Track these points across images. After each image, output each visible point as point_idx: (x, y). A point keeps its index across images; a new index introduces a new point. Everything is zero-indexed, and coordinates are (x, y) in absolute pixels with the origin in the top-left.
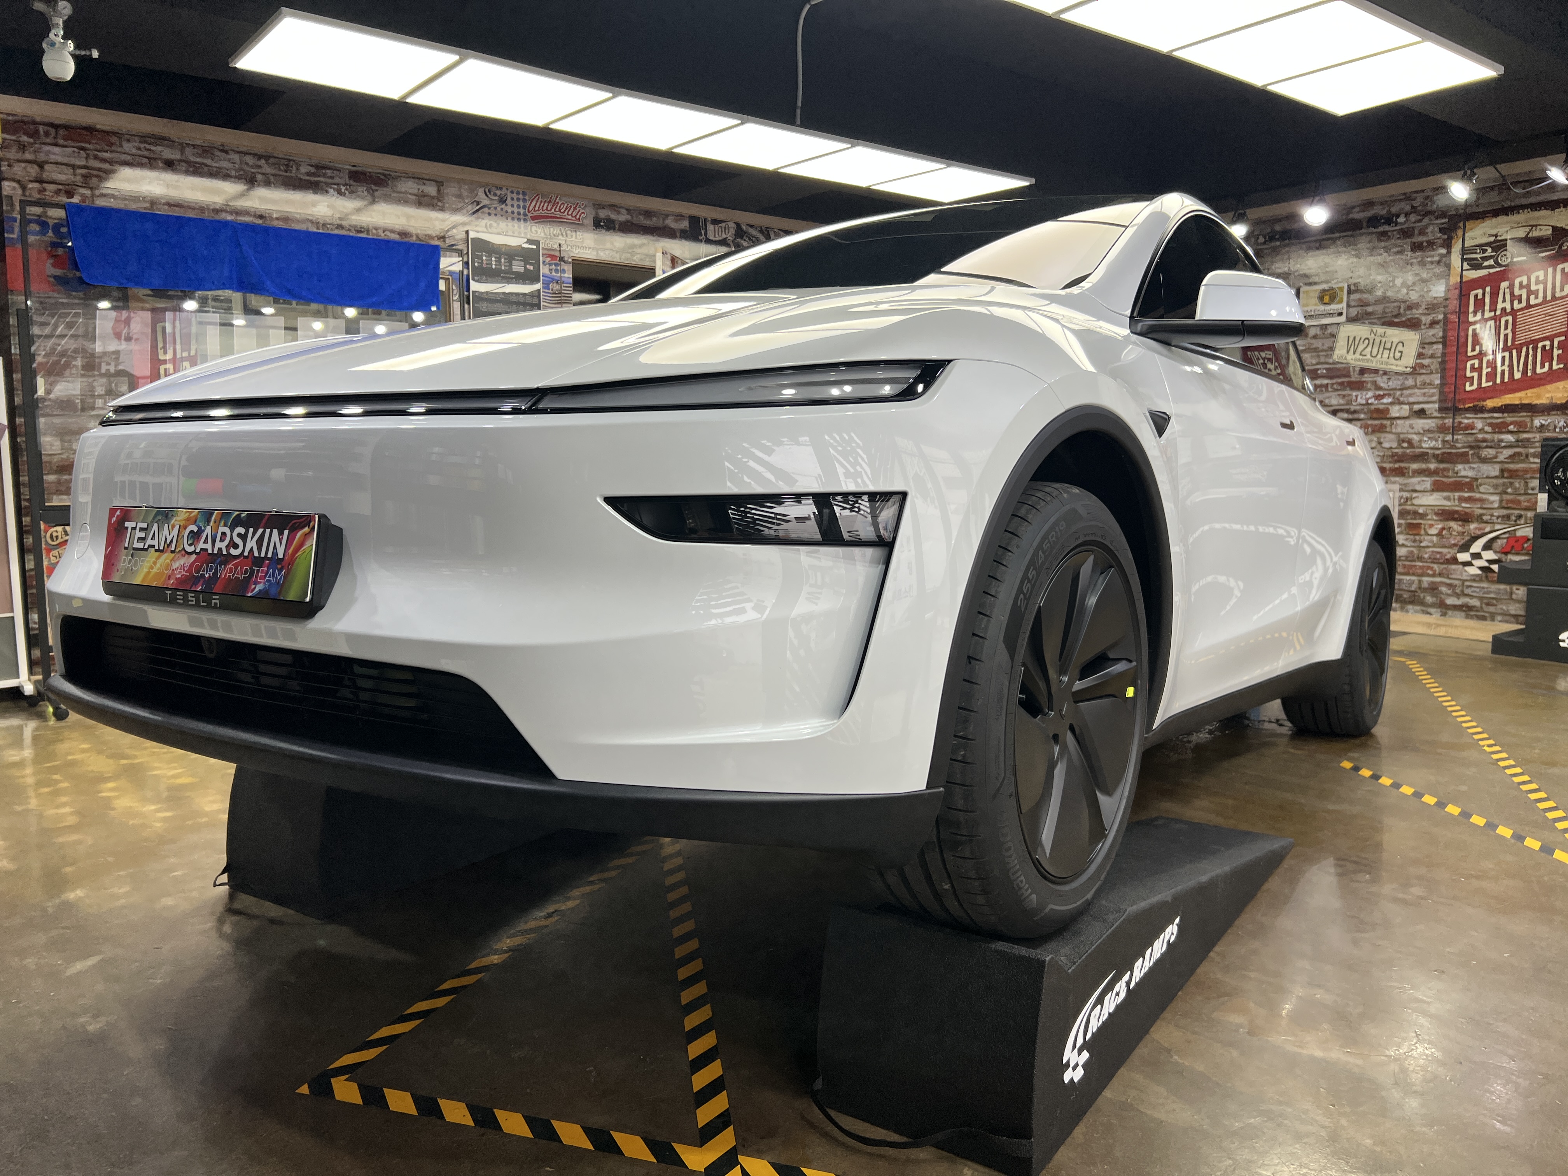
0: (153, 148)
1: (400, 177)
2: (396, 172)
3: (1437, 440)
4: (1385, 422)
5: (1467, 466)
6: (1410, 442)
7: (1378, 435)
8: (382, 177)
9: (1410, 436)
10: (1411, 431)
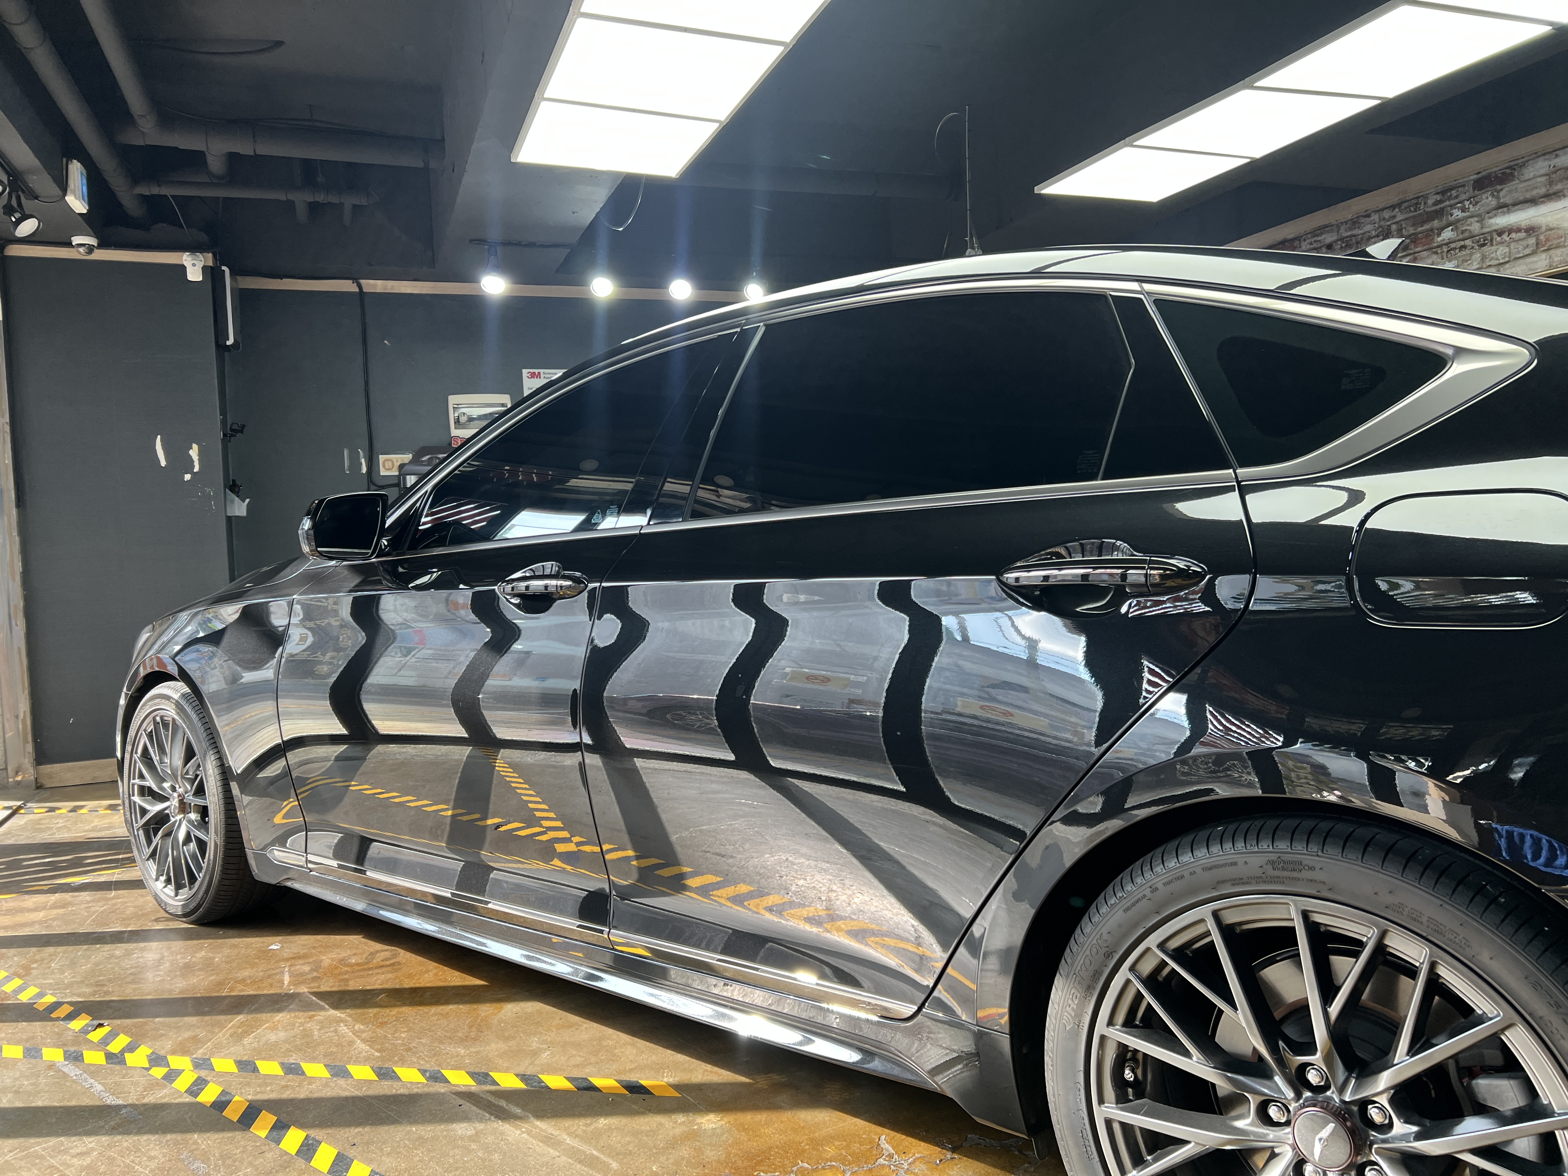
0: (1319, 238)
1: (1528, 161)
2: (1523, 158)
8: (1508, 171)
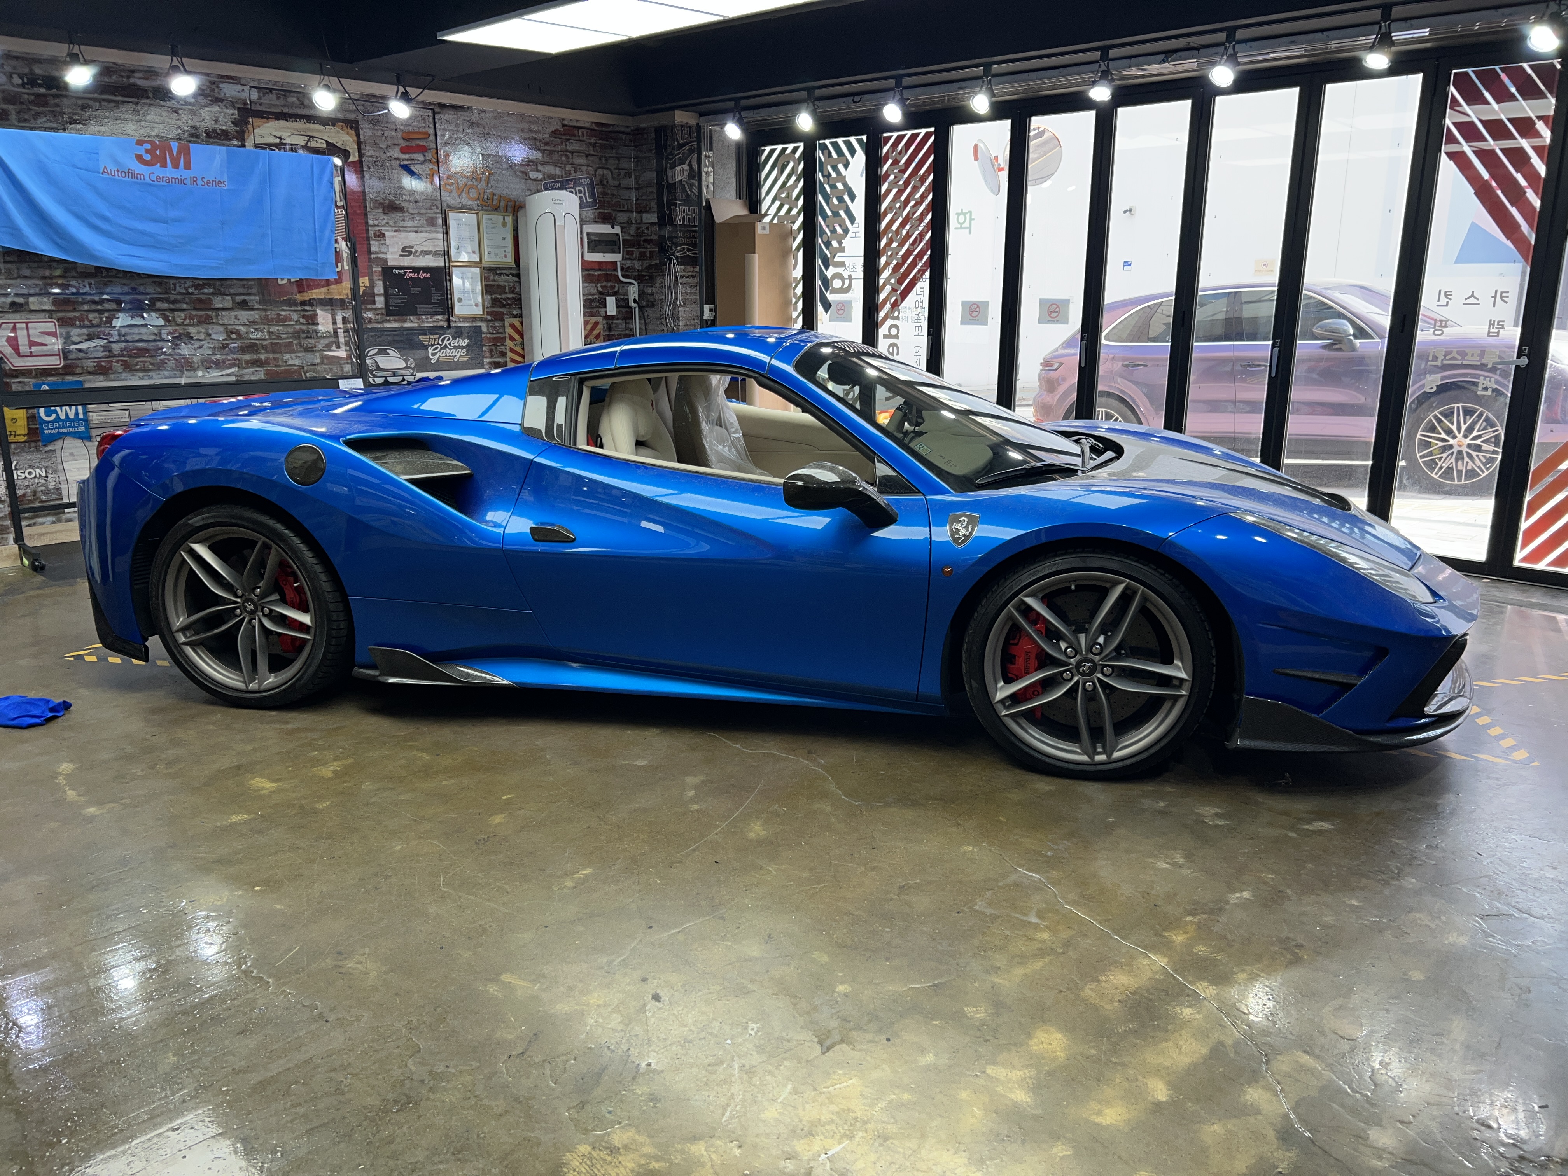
3: (262, 332)
4: (210, 313)
5: (293, 355)
6: (237, 333)
7: (205, 326)
9: (237, 327)
10: (237, 322)
